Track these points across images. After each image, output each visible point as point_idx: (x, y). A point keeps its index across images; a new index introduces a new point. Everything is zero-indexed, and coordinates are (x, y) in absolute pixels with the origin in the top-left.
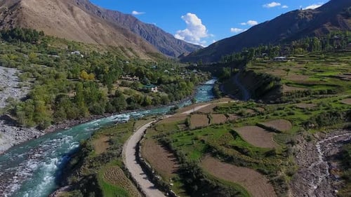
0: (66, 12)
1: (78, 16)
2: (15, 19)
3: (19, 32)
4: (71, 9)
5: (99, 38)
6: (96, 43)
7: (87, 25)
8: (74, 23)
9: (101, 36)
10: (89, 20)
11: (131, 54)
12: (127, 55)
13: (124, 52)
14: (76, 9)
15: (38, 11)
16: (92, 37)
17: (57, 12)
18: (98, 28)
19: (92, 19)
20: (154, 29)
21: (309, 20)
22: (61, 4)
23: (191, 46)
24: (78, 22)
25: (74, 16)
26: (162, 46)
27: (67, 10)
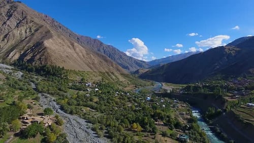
0: (69, 47)
1: (77, 49)
2: (43, 57)
3: (48, 68)
4: (73, 45)
5: (92, 66)
6: (91, 71)
7: (84, 56)
8: (75, 55)
9: (93, 64)
10: (84, 52)
11: (114, 77)
12: (111, 78)
13: (109, 76)
14: (76, 44)
15: (54, 49)
16: (88, 65)
17: (65, 47)
18: (90, 58)
19: (86, 51)
20: (114, 49)
21: (233, 54)
22: (66, 41)
23: (139, 62)
24: (78, 54)
25: (75, 50)
26: (120, 62)
27: (70, 45)
